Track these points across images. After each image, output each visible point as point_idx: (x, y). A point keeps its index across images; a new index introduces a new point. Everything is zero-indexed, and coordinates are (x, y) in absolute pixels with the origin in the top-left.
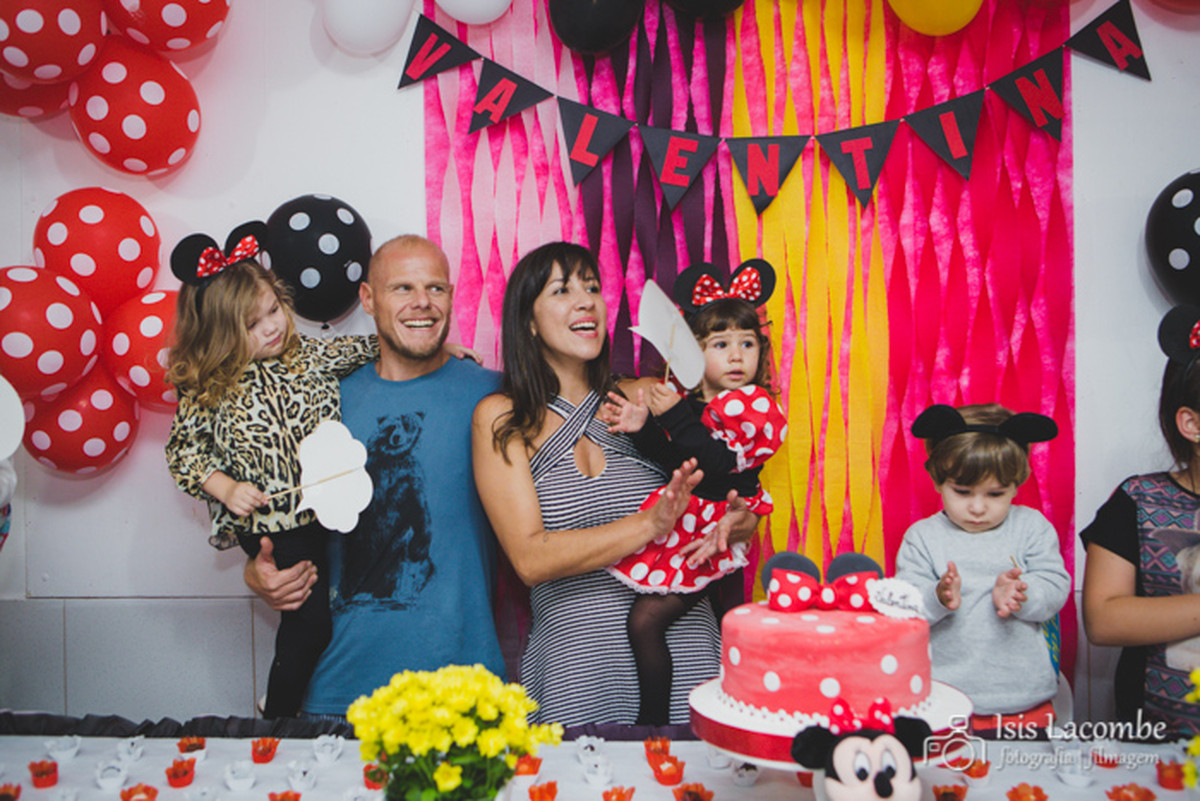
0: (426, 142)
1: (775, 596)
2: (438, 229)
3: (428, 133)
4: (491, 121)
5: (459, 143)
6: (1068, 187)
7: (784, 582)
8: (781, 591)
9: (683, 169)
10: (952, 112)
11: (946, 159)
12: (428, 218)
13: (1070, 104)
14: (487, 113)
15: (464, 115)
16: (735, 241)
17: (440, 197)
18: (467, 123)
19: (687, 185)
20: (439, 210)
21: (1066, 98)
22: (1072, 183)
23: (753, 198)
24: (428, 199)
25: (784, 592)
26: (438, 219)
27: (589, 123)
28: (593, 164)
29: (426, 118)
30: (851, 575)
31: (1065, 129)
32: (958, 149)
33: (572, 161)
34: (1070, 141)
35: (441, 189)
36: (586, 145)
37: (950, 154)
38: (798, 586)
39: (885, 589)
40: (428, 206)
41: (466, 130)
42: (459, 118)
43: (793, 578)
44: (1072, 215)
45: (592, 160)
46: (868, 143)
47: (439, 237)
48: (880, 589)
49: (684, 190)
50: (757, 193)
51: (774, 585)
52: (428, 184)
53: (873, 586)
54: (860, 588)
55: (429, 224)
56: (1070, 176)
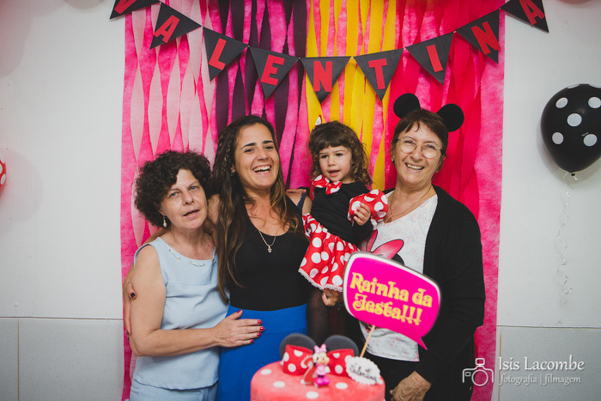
0: (126, 53)
1: (286, 364)
2: (130, 105)
3: (127, 47)
4: (163, 42)
5: (146, 54)
6: (501, 91)
7: (292, 355)
8: (289, 362)
9: (274, 74)
10: (434, 46)
11: (430, 72)
12: (124, 98)
13: (504, 42)
14: (161, 36)
15: (149, 36)
16: (306, 117)
17: (132, 85)
18: (150, 41)
19: (276, 84)
20: (131, 93)
21: (501, 40)
22: (503, 89)
23: (317, 93)
24: (125, 86)
25: (292, 363)
26: (130, 98)
27: (221, 44)
28: (222, 69)
29: (126, 38)
30: (336, 352)
31: (500, 56)
32: (437, 66)
33: (210, 66)
34: (503, 64)
35: (133, 81)
36: (218, 57)
37: (433, 70)
38: (301, 358)
39: (356, 364)
40: (124, 91)
41: (149, 45)
42: (146, 38)
43: (298, 353)
44: (503, 107)
45: (221, 66)
46: (384, 62)
47: (130, 108)
48: (353, 364)
49: (275, 87)
50: (319, 90)
51: (286, 357)
52: (126, 78)
53: (350, 360)
54: (341, 362)
55: (124, 101)
56: (503, 84)
